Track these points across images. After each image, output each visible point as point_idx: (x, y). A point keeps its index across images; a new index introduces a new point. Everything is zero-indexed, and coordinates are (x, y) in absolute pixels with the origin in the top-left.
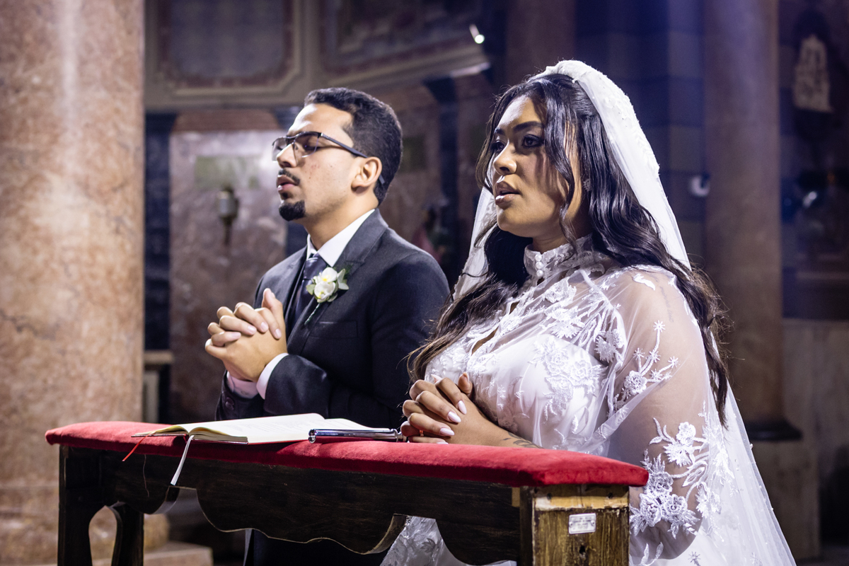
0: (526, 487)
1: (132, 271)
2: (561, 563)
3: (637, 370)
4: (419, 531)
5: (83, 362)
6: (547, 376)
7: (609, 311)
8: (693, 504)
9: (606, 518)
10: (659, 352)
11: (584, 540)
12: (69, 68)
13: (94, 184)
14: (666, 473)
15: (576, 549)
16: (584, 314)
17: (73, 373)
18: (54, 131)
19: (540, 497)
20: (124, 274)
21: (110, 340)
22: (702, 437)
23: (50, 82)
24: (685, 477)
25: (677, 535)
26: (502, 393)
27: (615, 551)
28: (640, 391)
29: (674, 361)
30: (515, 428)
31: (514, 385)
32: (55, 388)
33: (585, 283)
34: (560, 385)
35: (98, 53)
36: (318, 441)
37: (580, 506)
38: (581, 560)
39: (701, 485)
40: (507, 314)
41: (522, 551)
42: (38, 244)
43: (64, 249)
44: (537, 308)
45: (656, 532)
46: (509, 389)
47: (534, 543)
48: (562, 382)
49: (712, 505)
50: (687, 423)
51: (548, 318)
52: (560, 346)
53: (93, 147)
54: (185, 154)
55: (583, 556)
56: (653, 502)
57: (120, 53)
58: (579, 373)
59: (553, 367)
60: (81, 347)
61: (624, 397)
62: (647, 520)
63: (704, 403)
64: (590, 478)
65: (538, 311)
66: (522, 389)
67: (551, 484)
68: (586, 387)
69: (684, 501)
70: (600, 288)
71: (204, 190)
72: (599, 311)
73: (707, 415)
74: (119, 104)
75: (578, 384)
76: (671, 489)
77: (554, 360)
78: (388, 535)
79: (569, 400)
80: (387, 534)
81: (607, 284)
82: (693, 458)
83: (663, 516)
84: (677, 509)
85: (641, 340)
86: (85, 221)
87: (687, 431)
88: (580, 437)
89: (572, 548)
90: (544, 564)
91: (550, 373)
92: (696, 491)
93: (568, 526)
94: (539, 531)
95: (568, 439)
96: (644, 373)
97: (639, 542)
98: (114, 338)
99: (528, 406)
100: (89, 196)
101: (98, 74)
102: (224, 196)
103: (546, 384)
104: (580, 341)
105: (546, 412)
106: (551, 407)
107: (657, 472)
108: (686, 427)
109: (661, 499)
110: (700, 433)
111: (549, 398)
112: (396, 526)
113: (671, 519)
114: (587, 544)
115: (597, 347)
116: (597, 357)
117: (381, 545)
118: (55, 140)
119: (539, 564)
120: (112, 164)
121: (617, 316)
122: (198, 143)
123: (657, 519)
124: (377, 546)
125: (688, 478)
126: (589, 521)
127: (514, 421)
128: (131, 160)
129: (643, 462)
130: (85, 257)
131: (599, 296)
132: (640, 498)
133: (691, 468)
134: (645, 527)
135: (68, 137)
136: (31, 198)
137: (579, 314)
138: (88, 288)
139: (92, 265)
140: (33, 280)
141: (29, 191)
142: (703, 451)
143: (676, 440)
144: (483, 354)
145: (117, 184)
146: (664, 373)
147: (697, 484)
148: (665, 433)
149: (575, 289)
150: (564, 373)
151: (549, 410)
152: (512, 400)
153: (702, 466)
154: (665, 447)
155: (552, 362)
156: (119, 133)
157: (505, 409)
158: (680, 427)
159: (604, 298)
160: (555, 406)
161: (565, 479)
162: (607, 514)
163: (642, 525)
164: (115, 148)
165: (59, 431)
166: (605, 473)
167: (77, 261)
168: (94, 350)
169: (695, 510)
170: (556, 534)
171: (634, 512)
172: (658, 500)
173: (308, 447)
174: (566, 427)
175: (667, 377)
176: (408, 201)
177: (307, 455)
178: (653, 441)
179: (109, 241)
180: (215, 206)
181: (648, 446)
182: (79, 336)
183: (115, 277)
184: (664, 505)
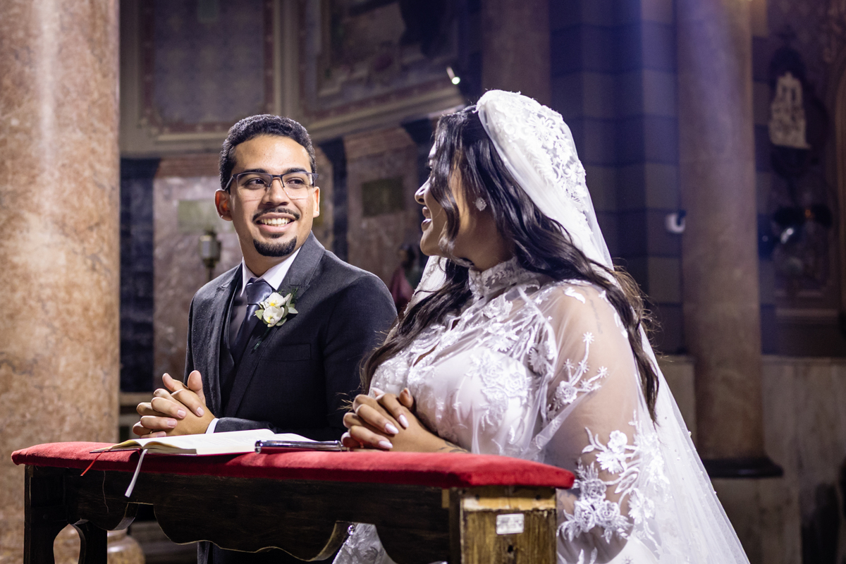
0: (454, 489)
1: (108, 308)
2: (489, 561)
3: (567, 380)
4: (363, 540)
5: (60, 397)
6: (483, 388)
7: (541, 323)
8: (626, 509)
9: (534, 518)
10: (589, 364)
11: (512, 539)
12: (47, 111)
13: (70, 222)
14: (600, 480)
15: (504, 548)
16: (518, 328)
17: (50, 408)
18: (32, 171)
19: (469, 497)
20: (101, 310)
21: (86, 375)
22: (633, 445)
23: (28, 125)
24: (617, 484)
25: (611, 541)
26: (441, 406)
27: (543, 551)
28: (571, 401)
29: (603, 371)
30: (455, 438)
31: (451, 397)
32: (32, 422)
33: (521, 299)
34: (496, 397)
35: (74, 95)
36: (263, 451)
37: (507, 507)
38: (509, 559)
39: (633, 491)
40: (449, 330)
41: (452, 550)
42: (16, 282)
43: (41, 286)
44: (476, 324)
45: (590, 538)
46: (446, 401)
47: (462, 542)
48: (497, 393)
49: (645, 511)
50: (618, 432)
51: (484, 333)
52: (495, 359)
53: (69, 186)
54: (168, 198)
55: (511, 555)
56: (587, 509)
57: (96, 95)
58: (514, 384)
59: (488, 379)
60: (59, 382)
61: (555, 407)
62: (582, 526)
63: (635, 412)
64: (516, 479)
65: (477, 326)
66: (459, 401)
67: (478, 485)
68: (521, 398)
69: (616, 507)
70: (533, 303)
71: (187, 234)
72: (532, 324)
73: (638, 423)
74: (94, 145)
75: (513, 395)
76: (604, 496)
77: (489, 372)
78: (332, 541)
79: (505, 410)
80: (330, 540)
81: (541, 298)
82: (625, 465)
83: (596, 521)
84: (610, 514)
85: (571, 351)
86: (62, 259)
87: (618, 439)
88: (516, 447)
89: (500, 547)
90: (473, 562)
91: (485, 385)
92: (628, 497)
93: (496, 526)
94: (467, 531)
95: (505, 450)
96: (574, 383)
97: (574, 547)
98: (90, 373)
99: (465, 416)
100: (67, 235)
101: (74, 116)
102: (207, 239)
103: (482, 396)
104: (515, 354)
105: (483, 422)
106: (487, 418)
107: (589, 480)
108: (617, 435)
109: (595, 506)
110: (631, 441)
111: (485, 410)
112: (338, 533)
113: (605, 525)
114: (515, 543)
115: (530, 359)
116: (530, 368)
117: (325, 551)
118: (32, 180)
119: (467, 562)
120: (88, 203)
121: (549, 328)
122: (181, 187)
123: (591, 525)
124: (321, 553)
125: (620, 484)
126: (517, 521)
127: (454, 431)
128: (106, 200)
129: (577, 470)
130: (62, 294)
131: (533, 310)
132: (574, 505)
133: (623, 475)
134: (580, 533)
135: (45, 177)
136: (10, 237)
137: (515, 327)
138: (65, 325)
139: (68, 302)
140: (11, 317)
141: (8, 231)
142: (635, 458)
143: (608, 448)
144: (423, 367)
145: (92, 223)
146: (593, 382)
147: (629, 490)
148: (597, 442)
149: (511, 304)
150: (499, 385)
151: (485, 420)
152: (450, 412)
153: (633, 473)
154: (597, 455)
155: (488, 374)
156: (95, 173)
157: (443, 420)
158: (611, 436)
159: (538, 312)
160: (491, 417)
161: (490, 480)
162: (535, 515)
163: (577, 531)
164: (90, 186)
165: (24, 451)
166: (531, 475)
167: (54, 298)
168: (71, 385)
169: (628, 516)
170: (484, 533)
171: (569, 518)
172: (592, 506)
173: (255, 458)
174: (502, 437)
175: (597, 387)
176: (388, 242)
177: (253, 465)
178: (585, 450)
179: (85, 278)
180: (198, 249)
181: (581, 455)
182: (56, 372)
183: (91, 313)
184: (598, 511)
